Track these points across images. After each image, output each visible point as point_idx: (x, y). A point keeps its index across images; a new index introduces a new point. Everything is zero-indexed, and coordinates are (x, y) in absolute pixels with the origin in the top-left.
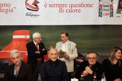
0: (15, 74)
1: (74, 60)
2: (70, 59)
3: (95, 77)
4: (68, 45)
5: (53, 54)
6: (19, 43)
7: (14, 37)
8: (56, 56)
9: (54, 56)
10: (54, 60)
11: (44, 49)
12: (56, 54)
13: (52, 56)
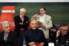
0: (5, 39)
1: (49, 29)
2: (46, 28)
3: (67, 42)
4: (45, 17)
5: (33, 24)
6: (6, 16)
7: (3, 11)
8: (36, 25)
9: (34, 25)
10: (34, 29)
11: (27, 22)
12: (36, 24)
13: (33, 25)
